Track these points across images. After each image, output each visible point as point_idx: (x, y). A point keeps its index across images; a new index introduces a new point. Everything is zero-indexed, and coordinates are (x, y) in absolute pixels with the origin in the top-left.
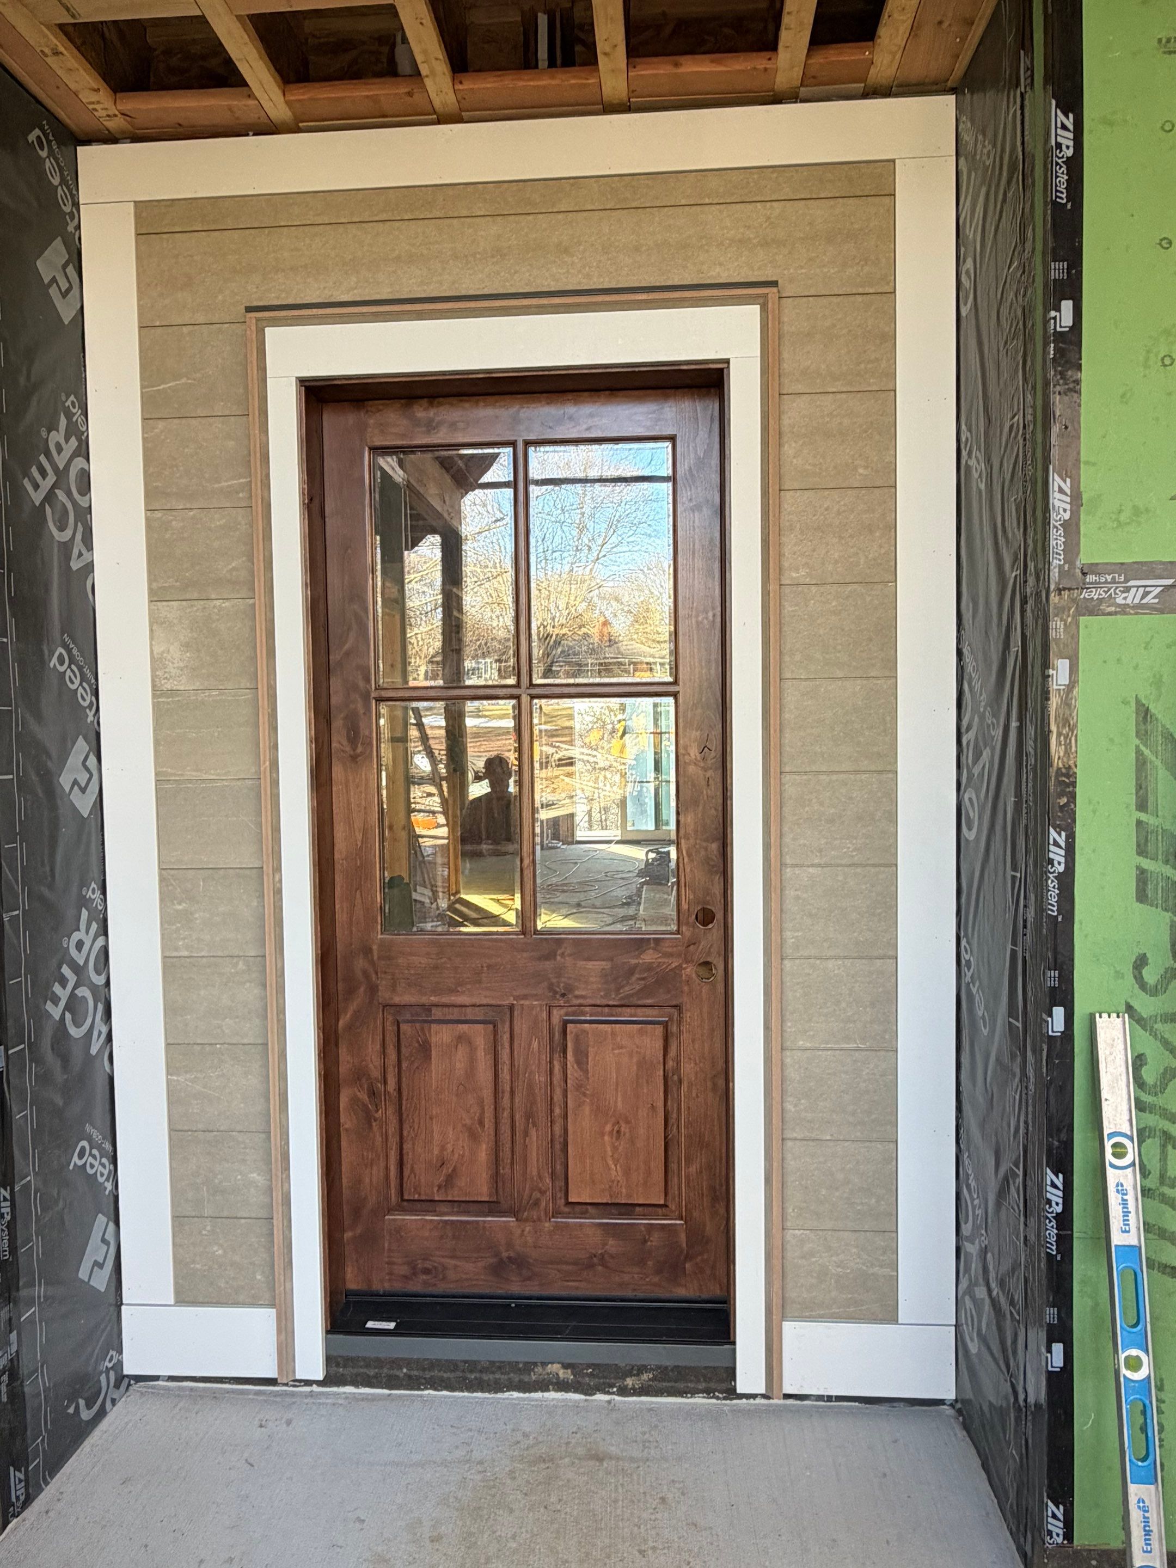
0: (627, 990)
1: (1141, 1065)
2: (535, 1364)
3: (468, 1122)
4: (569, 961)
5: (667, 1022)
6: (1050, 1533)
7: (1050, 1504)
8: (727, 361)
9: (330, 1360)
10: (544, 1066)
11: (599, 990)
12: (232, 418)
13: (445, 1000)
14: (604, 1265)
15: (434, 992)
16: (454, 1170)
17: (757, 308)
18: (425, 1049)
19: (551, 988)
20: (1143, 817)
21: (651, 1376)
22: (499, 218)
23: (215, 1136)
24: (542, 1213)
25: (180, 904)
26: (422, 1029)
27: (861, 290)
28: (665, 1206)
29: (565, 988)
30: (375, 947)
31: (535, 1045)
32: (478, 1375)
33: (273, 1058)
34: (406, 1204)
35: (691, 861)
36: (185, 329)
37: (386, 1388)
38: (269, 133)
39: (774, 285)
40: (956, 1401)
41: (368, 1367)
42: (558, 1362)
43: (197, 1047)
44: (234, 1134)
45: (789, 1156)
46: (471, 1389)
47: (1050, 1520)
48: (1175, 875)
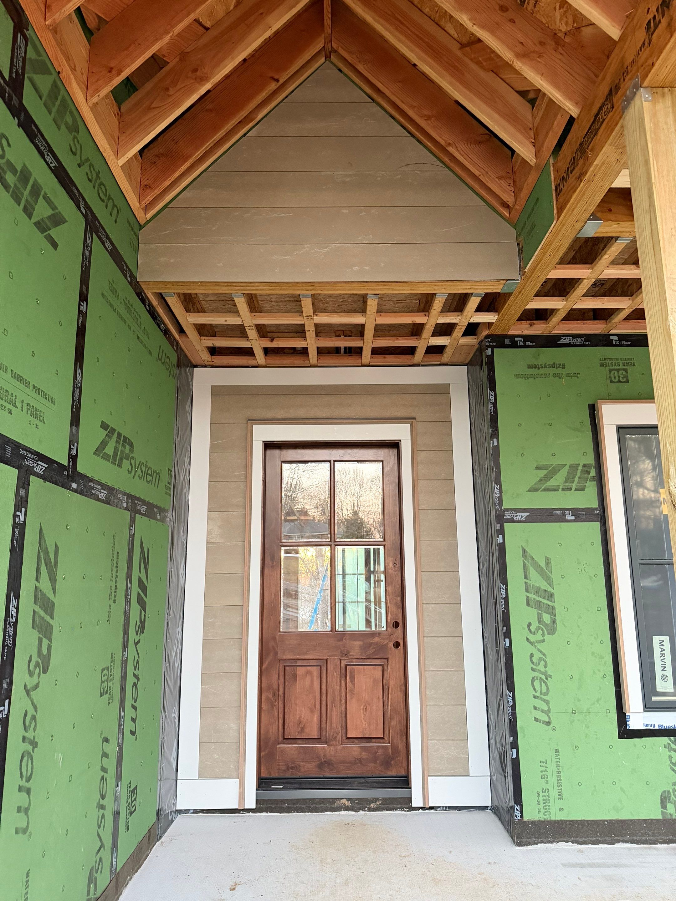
0: (368, 653)
1: (532, 657)
2: (336, 799)
3: (310, 705)
4: (348, 642)
5: (383, 665)
6: (516, 816)
7: (515, 805)
8: (401, 440)
9: (257, 801)
10: (339, 683)
11: (359, 652)
12: (240, 453)
13: (302, 657)
14: (361, 763)
15: (299, 654)
16: (304, 725)
17: (409, 425)
18: (295, 676)
19: (341, 652)
20: (527, 581)
21: (380, 802)
23: (218, 710)
24: (338, 742)
25: (211, 619)
26: (294, 669)
27: (441, 421)
28: (383, 738)
29: (346, 652)
30: (277, 637)
31: (335, 674)
32: (315, 805)
34: (286, 740)
35: (391, 603)
36: (226, 425)
37: (279, 813)
38: (256, 367)
39: (414, 418)
40: (492, 806)
41: (272, 804)
42: (345, 799)
43: (213, 674)
44: (225, 708)
45: (428, 712)
46: (312, 812)
47: (516, 811)
48: (537, 598)
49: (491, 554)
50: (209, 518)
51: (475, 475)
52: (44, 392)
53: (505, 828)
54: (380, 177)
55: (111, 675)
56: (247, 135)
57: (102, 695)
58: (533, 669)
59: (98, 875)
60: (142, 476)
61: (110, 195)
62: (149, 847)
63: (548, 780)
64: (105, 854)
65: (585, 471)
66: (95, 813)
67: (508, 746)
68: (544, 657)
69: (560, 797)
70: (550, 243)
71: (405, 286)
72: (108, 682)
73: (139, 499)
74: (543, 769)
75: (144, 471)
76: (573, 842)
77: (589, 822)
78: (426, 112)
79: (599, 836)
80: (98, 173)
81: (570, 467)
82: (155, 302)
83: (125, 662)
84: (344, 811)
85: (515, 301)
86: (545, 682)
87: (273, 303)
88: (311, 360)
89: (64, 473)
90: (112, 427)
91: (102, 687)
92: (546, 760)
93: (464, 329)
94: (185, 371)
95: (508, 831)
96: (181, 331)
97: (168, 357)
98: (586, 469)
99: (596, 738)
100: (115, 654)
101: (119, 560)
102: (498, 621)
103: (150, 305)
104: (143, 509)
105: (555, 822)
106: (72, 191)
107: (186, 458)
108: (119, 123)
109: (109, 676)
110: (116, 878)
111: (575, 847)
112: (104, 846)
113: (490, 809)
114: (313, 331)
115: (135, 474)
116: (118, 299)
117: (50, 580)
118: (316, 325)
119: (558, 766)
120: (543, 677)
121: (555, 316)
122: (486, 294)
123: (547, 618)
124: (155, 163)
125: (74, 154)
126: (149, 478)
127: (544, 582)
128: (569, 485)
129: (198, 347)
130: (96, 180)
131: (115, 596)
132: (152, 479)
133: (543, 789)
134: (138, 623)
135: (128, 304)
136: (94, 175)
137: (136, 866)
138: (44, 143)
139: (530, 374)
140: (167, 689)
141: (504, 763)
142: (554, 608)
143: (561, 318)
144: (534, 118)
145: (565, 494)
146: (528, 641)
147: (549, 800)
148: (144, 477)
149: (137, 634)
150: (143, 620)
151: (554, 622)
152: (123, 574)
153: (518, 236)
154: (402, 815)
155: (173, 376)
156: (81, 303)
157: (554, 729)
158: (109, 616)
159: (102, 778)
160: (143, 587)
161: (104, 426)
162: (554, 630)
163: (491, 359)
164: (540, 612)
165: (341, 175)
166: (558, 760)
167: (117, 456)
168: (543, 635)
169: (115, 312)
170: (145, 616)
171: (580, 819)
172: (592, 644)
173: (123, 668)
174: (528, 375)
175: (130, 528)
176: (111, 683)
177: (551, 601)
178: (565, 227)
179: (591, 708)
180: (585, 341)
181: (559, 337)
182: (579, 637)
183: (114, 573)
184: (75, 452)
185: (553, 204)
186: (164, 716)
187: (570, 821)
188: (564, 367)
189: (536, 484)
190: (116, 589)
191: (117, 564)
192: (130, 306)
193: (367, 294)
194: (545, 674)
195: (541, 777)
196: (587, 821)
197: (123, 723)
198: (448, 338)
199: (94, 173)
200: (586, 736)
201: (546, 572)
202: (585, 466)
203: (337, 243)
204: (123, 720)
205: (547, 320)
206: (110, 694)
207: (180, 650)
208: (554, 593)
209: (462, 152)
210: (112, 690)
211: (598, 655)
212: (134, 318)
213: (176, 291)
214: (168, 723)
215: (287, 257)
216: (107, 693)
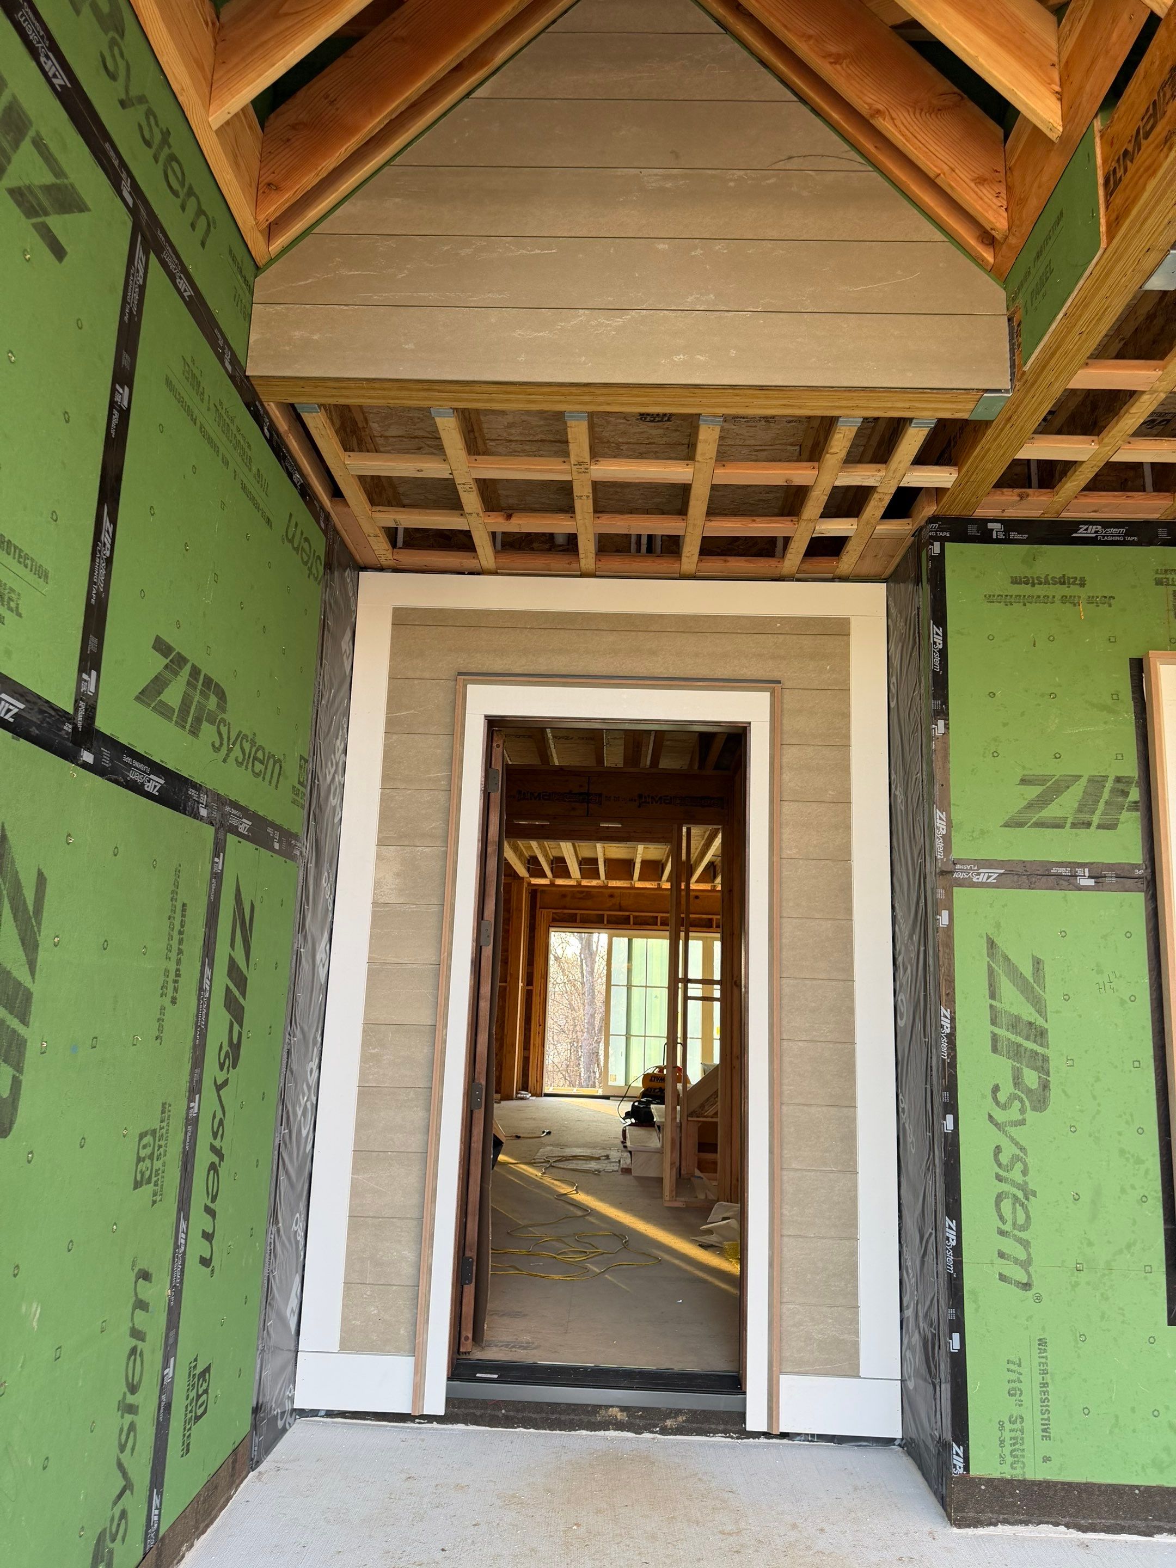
1: (999, 1152)
2: (600, 1406)
6: (955, 1466)
7: (954, 1445)
8: (750, 723)
9: (449, 1401)
12: (441, 736)
17: (767, 695)
20: (994, 1003)
21: (684, 1418)
22: (615, 632)
23: (380, 1222)
25: (374, 1049)
27: (830, 688)
32: (558, 1416)
33: (430, 1161)
36: (416, 682)
37: (488, 1426)
38: (479, 574)
39: (779, 682)
40: (902, 1439)
41: (475, 1408)
42: (617, 1407)
43: (375, 1154)
44: (394, 1220)
45: (785, 1249)
46: (551, 1427)
47: (955, 1457)
48: (1013, 1037)
49: (922, 948)
50: (379, 857)
51: (895, 795)
52: (21, 551)
53: (930, 1486)
54: (735, 180)
55: (160, 1147)
56: (473, 95)
57: (137, 1185)
58: (999, 1178)
59: (117, 1546)
60: (243, 760)
61: (191, 188)
62: (233, 1482)
63: (1022, 1398)
64: (136, 1504)
65: (1118, 791)
66: (115, 1422)
67: (944, 1328)
68: (1022, 1155)
69: (1044, 1434)
70: (1084, 304)
71: (776, 398)
72: (152, 1160)
73: (235, 805)
74: (1014, 1376)
75: (247, 751)
76: (1068, 1526)
77: (1103, 1488)
78: (832, 48)
79: (1120, 1516)
80: (166, 134)
81: (1089, 781)
82: (283, 425)
83: (192, 1123)
84: (615, 1430)
85: (995, 440)
86: (1022, 1205)
87: (513, 445)
88: (583, 562)
89: (65, 728)
90: (179, 653)
91: (139, 1170)
92: (1020, 1359)
93: (887, 499)
94: (343, 579)
95: (935, 1494)
96: (336, 493)
97: (306, 540)
98: (1120, 786)
99: (1123, 1322)
100: (170, 1105)
101: (187, 919)
102: (931, 1079)
103: (273, 428)
104: (245, 826)
105: (1033, 1483)
106: (105, 153)
107: (338, 741)
108: (216, 43)
109: (156, 1148)
110: (158, 1548)
111: (1072, 1536)
112: (133, 1487)
113: (899, 1445)
114: (588, 497)
115: (227, 755)
116: (202, 400)
117: (23, 944)
118: (595, 484)
119: (1045, 1372)
120: (1020, 1195)
121: (1073, 478)
122: (940, 421)
123: (1031, 1078)
124: (288, 140)
125: (113, 77)
126: (259, 767)
127: (1029, 1005)
128: (1086, 817)
129: (367, 528)
130: (161, 147)
131: (176, 990)
132: (266, 768)
133: (1011, 1417)
134: (226, 1048)
135: (225, 417)
136: (158, 137)
137: (203, 1521)
138: (39, 28)
139: (1016, 596)
140: (282, 1178)
141: (934, 1358)
142: (1045, 1059)
143: (1083, 484)
144: (1061, 40)
145: (1077, 835)
146: (991, 1122)
147: (1022, 1439)
148: (248, 763)
149: (222, 1069)
150: (235, 1041)
151: (1045, 1086)
152: (195, 948)
153: (1011, 300)
154: (726, 1446)
155: (316, 579)
156: (117, 387)
157: (1038, 1299)
158: (161, 1028)
159: (133, 1351)
160: (237, 976)
161: (161, 646)
162: (1044, 1102)
163: (939, 562)
164: (1018, 1065)
165: (656, 175)
166: (1043, 1360)
167: (188, 713)
168: (1022, 1111)
169: (195, 424)
170: (240, 1034)
171: (1084, 1481)
172: (1120, 1134)
173: (189, 1134)
174: (1011, 596)
175: (213, 859)
176: (161, 1162)
177: (1041, 1045)
178: (1121, 263)
179: (1115, 1260)
180: (1126, 534)
181: (1075, 525)
182: (1094, 1118)
183: (175, 943)
184: (92, 689)
185: (1098, 214)
186: (275, 1229)
187: (1063, 1483)
188: (1082, 585)
189: (1020, 812)
190: (178, 975)
191: (182, 926)
192: (228, 421)
193: (700, 415)
194: (1023, 1187)
195: (1009, 1392)
196: (1100, 1486)
197: (183, 1241)
198: (854, 521)
199: (156, 131)
200: (1102, 1317)
201: (1033, 988)
202: (1118, 780)
203: (644, 307)
204: (183, 1236)
205: (1053, 487)
206: (156, 1185)
207: (312, 1104)
208: (1047, 1030)
209: (902, 128)
210: (163, 1177)
211: (1133, 1156)
212: (237, 445)
213: (323, 401)
214: (283, 1244)
215: (541, 334)
216: (149, 1181)
